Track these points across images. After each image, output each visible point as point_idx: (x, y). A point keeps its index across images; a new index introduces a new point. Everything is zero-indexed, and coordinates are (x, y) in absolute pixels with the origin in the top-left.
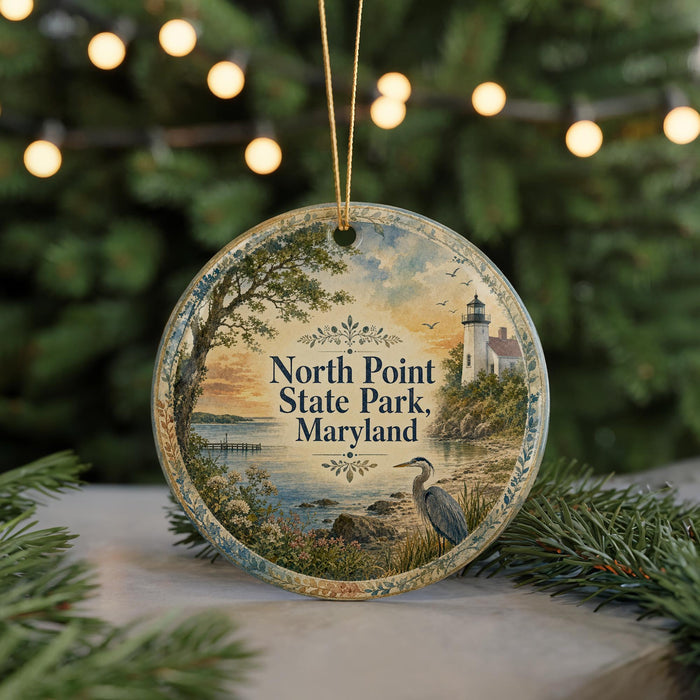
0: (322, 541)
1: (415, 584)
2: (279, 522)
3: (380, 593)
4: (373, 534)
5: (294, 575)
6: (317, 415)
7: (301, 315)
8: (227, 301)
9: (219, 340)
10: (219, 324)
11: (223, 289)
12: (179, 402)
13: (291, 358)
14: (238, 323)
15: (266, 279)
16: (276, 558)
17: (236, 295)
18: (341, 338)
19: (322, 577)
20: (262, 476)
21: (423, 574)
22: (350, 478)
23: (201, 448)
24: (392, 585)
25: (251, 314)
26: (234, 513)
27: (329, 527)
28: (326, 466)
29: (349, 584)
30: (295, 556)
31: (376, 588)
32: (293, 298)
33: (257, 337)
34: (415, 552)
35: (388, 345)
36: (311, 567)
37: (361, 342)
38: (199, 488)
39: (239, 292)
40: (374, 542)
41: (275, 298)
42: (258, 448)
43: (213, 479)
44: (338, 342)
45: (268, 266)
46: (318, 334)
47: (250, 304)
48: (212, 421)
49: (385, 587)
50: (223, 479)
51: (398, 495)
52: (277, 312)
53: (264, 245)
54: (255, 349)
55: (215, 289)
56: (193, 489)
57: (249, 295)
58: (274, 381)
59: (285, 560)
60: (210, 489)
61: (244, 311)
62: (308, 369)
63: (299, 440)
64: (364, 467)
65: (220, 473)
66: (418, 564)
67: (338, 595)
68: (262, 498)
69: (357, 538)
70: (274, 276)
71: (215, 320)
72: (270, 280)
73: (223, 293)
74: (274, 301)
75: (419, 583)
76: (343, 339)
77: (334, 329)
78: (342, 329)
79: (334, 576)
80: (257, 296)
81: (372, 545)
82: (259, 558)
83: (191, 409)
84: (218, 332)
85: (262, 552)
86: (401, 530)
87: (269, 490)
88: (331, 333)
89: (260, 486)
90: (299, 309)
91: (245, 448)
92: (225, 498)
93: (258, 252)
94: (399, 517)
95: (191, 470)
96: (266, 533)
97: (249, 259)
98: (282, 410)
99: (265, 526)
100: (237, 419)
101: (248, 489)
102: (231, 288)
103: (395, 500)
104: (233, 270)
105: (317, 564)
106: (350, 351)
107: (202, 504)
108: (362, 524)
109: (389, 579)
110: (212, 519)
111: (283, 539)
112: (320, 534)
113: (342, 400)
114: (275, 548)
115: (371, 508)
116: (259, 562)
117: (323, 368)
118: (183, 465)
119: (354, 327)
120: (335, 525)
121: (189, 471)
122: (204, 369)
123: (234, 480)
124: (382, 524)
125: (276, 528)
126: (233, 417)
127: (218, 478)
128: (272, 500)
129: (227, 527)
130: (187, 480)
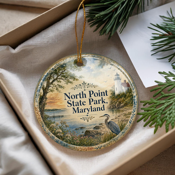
0: (82, 137)
1: (108, 145)
2: (70, 134)
3: (99, 148)
4: (95, 134)
5: (75, 146)
6: (78, 106)
7: (71, 82)
8: (51, 81)
9: (50, 91)
10: (49, 87)
11: (50, 78)
12: (41, 107)
13: (69, 93)
14: (54, 86)
15: (61, 74)
16: (70, 143)
17: (53, 79)
18: (82, 87)
19: (83, 146)
20: (64, 123)
21: (110, 143)
22: (88, 121)
23: (48, 118)
24: (102, 146)
25: (58, 83)
26: (58, 133)
27: (84, 134)
28: (81, 119)
29: (90, 147)
30: (75, 142)
31: (98, 147)
32: (68, 78)
33: (60, 89)
34: (107, 138)
35: (95, 87)
36: (80, 144)
37: (88, 87)
38: (48, 127)
39: (54, 78)
40: (96, 136)
41: (64, 79)
42: (63, 116)
43: (52, 125)
44: (81, 88)
45: (61, 71)
46: (76, 87)
47: (57, 81)
48: (50, 111)
49: (100, 147)
50: (54, 125)
51: (101, 124)
52: (65, 82)
53: (59, 66)
54: (59, 92)
55: (47, 78)
56: (46, 128)
57: (57, 79)
58: (65, 99)
59: (73, 143)
60: (51, 128)
61: (56, 83)
62: (74, 96)
63: (73, 113)
64: (91, 118)
65: (53, 123)
66: (108, 140)
67: (88, 150)
68: (65, 128)
69: (91, 136)
70: (63, 74)
71: (48, 86)
72: (62, 75)
73: (50, 79)
74: (63, 80)
75: (109, 145)
76: (83, 87)
77: (80, 85)
78: (82, 85)
79: (86, 145)
80: (59, 79)
81: (95, 137)
82: (66, 143)
83: (44, 108)
84: (49, 89)
85: (66, 142)
86: (103, 133)
87: (67, 126)
88: (79, 86)
89: (64, 126)
90: (70, 81)
91: (59, 117)
92: (55, 129)
93: (58, 68)
94: (102, 129)
95: (45, 123)
96: (67, 137)
97: (56, 70)
98: (68, 106)
99: (66, 135)
100: (56, 110)
101: (61, 127)
102: (52, 78)
103: (100, 125)
104: (52, 73)
105: (81, 143)
106: (85, 90)
107: (49, 131)
108: (92, 132)
109: (101, 145)
110: (52, 135)
111: (72, 138)
112: (81, 136)
113: (84, 102)
114: (70, 140)
115: (94, 128)
116: (66, 144)
117: (78, 95)
118: (43, 122)
119: (85, 84)
120: (85, 133)
121: (45, 124)
122: (46, 98)
123: (57, 125)
124: (97, 132)
125: (69, 135)
126: (55, 109)
127: (53, 125)
128: (68, 129)
129: (56, 136)
130: (45, 126)
